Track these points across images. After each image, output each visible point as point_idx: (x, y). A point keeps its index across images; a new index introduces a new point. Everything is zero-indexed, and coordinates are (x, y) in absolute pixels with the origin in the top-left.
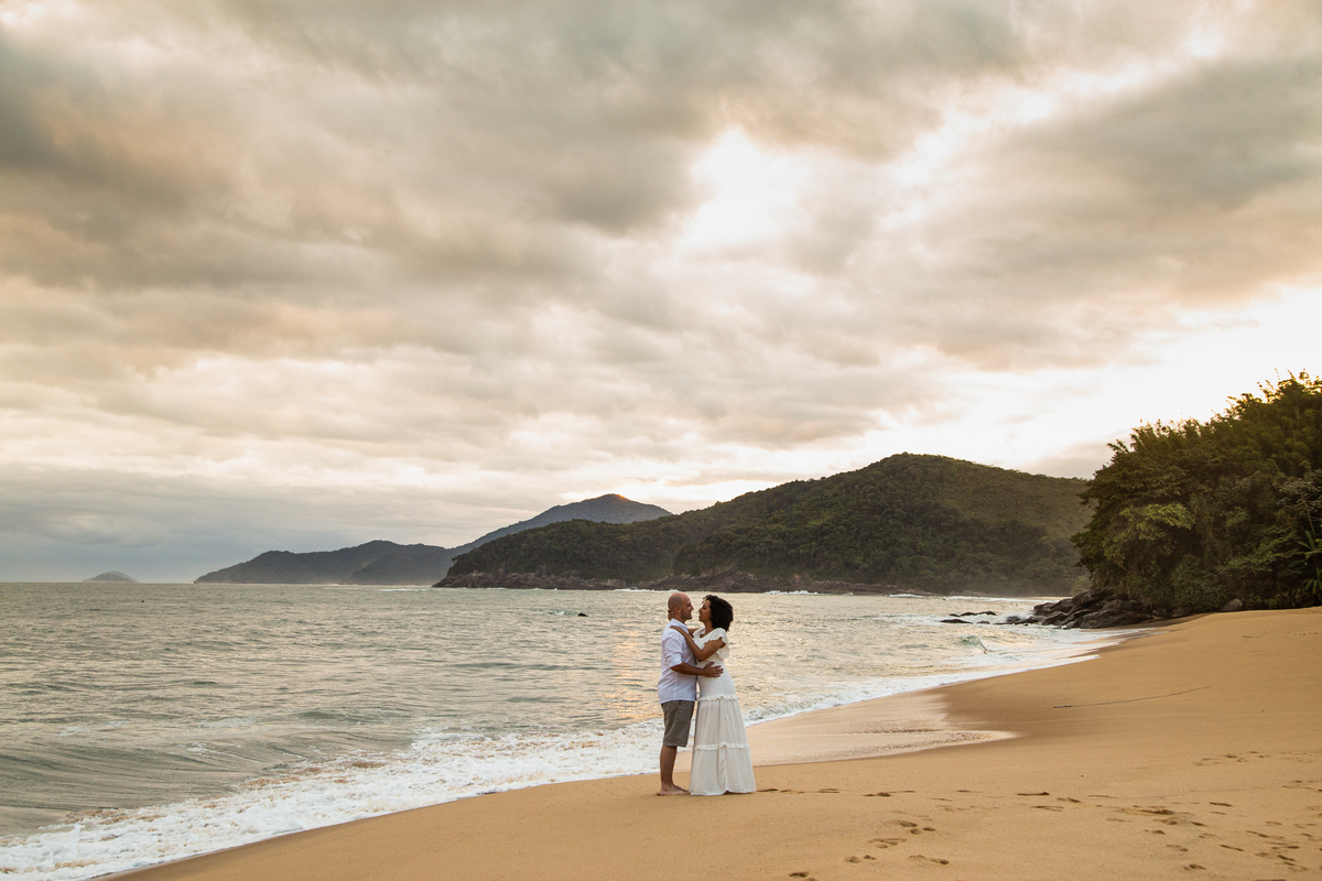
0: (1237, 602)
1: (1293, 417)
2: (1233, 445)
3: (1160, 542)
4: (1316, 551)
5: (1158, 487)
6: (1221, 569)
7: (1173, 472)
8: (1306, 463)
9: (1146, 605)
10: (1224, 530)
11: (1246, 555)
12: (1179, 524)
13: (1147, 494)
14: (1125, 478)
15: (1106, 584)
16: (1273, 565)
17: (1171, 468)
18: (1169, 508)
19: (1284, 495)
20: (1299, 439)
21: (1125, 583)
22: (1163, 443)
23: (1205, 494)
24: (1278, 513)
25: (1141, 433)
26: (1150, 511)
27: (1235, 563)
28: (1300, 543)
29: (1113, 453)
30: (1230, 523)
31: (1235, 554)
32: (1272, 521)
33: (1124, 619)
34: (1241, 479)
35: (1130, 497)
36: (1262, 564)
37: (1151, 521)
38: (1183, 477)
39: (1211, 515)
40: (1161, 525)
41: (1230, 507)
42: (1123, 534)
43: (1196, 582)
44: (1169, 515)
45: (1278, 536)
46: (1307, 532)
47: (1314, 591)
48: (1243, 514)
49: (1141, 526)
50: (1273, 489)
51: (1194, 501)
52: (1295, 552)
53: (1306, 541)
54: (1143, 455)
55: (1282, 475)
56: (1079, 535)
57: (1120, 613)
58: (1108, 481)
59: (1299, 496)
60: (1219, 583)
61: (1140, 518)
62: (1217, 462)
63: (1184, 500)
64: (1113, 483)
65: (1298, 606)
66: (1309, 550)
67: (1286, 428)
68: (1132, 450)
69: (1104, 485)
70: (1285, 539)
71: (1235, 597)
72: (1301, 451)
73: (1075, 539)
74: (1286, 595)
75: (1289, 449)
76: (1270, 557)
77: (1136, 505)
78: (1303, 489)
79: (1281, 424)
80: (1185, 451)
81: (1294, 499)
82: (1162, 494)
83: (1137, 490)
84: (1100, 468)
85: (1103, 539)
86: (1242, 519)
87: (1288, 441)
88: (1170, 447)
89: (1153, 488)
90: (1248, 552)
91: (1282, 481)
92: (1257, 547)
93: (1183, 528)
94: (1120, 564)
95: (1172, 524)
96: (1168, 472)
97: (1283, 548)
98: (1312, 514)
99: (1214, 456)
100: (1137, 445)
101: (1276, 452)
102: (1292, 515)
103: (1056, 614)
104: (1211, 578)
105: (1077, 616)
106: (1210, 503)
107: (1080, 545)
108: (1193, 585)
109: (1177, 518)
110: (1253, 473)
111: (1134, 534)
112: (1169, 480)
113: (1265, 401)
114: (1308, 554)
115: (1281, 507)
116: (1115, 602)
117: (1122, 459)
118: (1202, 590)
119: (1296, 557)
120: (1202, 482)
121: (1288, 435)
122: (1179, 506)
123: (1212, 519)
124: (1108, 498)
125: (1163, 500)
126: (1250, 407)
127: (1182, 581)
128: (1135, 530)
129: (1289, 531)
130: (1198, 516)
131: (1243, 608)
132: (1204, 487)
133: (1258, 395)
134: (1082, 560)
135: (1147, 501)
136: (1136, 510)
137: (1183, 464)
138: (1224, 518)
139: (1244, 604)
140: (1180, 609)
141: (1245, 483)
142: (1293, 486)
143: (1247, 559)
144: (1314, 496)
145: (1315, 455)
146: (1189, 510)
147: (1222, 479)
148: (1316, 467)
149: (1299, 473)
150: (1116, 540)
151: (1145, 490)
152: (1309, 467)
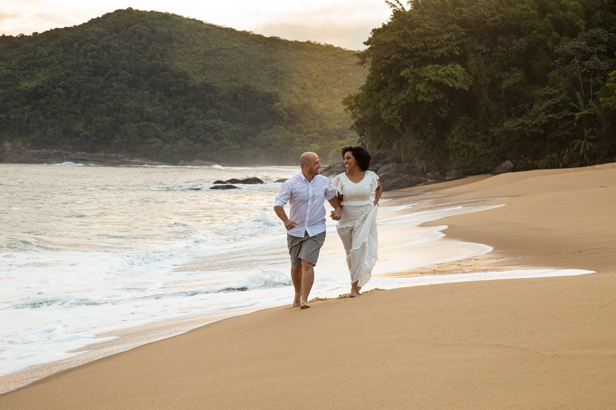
0: (508, 163)
3: (437, 103)
4: (585, 112)
5: (438, 47)
6: (496, 131)
7: (454, 31)
8: (581, 23)
9: (420, 168)
10: (500, 92)
11: (520, 117)
12: (458, 85)
13: (427, 54)
14: (405, 36)
15: (379, 148)
16: (544, 126)
17: (451, 27)
18: (449, 68)
19: (557, 56)
21: (399, 145)
23: (483, 54)
24: (552, 74)
26: (430, 72)
27: (509, 124)
28: (571, 103)
29: (391, 11)
30: (505, 84)
31: (509, 116)
33: (400, 182)
34: (517, 39)
35: (408, 57)
36: (536, 125)
37: (430, 81)
38: (462, 37)
39: (488, 76)
40: (439, 86)
41: (505, 68)
42: (402, 96)
43: (470, 144)
44: (448, 75)
45: (551, 97)
46: (578, 93)
47: (581, 151)
48: (518, 75)
49: (421, 87)
50: (548, 50)
51: (471, 62)
52: (566, 113)
53: (576, 102)
54: (420, 13)
55: (556, 35)
56: (350, 97)
57: (396, 176)
58: (388, 40)
59: (572, 57)
60: (492, 145)
61: (419, 79)
62: (495, 21)
63: (462, 60)
64: (394, 42)
65: (565, 166)
66: (578, 111)
68: (408, 8)
69: (385, 44)
70: (558, 100)
71: (505, 159)
72: (576, 11)
73: (345, 101)
74: (555, 155)
75: (565, 8)
76: (543, 118)
77: (416, 65)
78: (577, 49)
81: (569, 59)
82: (442, 54)
83: (417, 50)
85: (379, 101)
86: (517, 80)
89: (432, 48)
90: (521, 113)
91: (557, 42)
92: (531, 108)
93: (461, 89)
94: (397, 126)
95: (451, 85)
96: (448, 32)
97: (555, 109)
98: (584, 75)
99: (493, 15)
100: (415, 4)
101: (551, 11)
102: (565, 76)
104: (484, 140)
106: (488, 63)
107: (351, 108)
108: (468, 147)
109: (456, 79)
110: (529, 33)
111: (412, 95)
112: (449, 40)
114: (577, 115)
115: (554, 68)
116: (390, 165)
117: (399, 17)
118: (476, 152)
119: (566, 118)
120: (480, 42)
122: (459, 67)
123: (489, 80)
124: (388, 58)
125: (443, 61)
127: (457, 143)
128: (414, 90)
129: (561, 92)
130: (475, 77)
131: (514, 170)
132: (482, 47)
134: (356, 123)
135: (425, 61)
136: (416, 70)
137: (462, 23)
138: (500, 79)
139: (515, 166)
140: (453, 172)
141: (521, 43)
142: (568, 46)
143: (520, 120)
144: (587, 57)
145: (588, 15)
146: (467, 70)
147: (500, 38)
148: (588, 27)
149: (573, 33)
150: (394, 102)
151: (425, 49)
152: (583, 27)
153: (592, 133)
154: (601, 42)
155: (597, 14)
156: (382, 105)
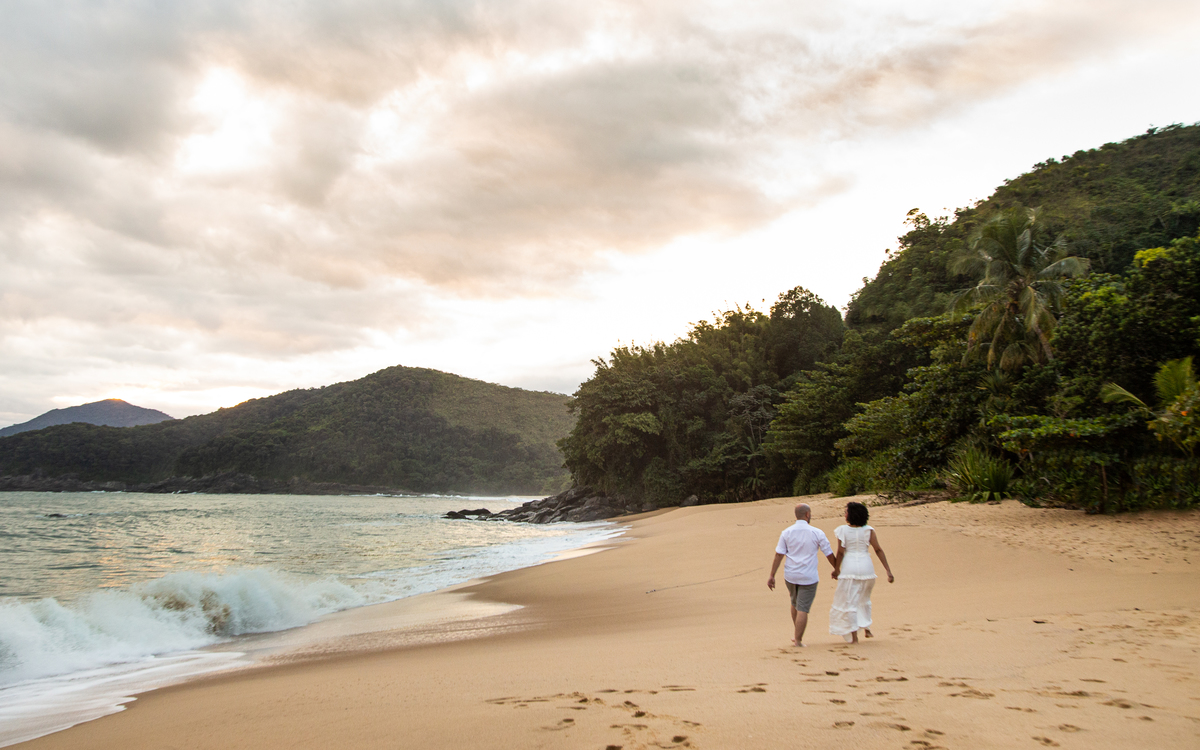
0: (694, 497)
1: (740, 342)
2: (693, 364)
3: (634, 446)
4: (755, 454)
5: (633, 399)
6: (683, 469)
7: (646, 385)
8: (748, 379)
9: (620, 501)
10: (685, 435)
11: (702, 458)
12: (650, 431)
13: (624, 404)
14: (606, 389)
15: (587, 483)
16: (723, 466)
17: (644, 382)
18: (643, 417)
19: (732, 407)
20: (743, 359)
21: (603, 482)
22: (637, 360)
23: (671, 405)
24: (728, 422)
25: (619, 352)
26: (627, 419)
27: (694, 464)
28: (744, 447)
29: (596, 369)
30: (690, 430)
31: (694, 456)
32: (722, 428)
33: (603, 513)
34: (698, 393)
35: (609, 407)
36: (715, 465)
37: (627, 428)
38: (653, 390)
39: (675, 423)
40: (635, 431)
41: (689, 417)
42: (604, 439)
43: (662, 480)
44: (642, 422)
45: (727, 441)
46: (749, 438)
47: (754, 487)
48: (700, 423)
49: (619, 432)
50: (724, 402)
51: (661, 412)
52: (740, 454)
53: (748, 445)
54: (620, 370)
55: (730, 389)
56: (564, 440)
57: (600, 508)
58: (592, 392)
59: (744, 408)
60: (680, 482)
61: (619, 425)
62: (680, 378)
63: (654, 409)
64: (596, 394)
65: (741, 501)
66: (749, 453)
67: (733, 351)
68: (610, 366)
69: (589, 396)
70: (733, 443)
71: (691, 494)
72: (745, 370)
73: (560, 444)
74: (732, 491)
75: (735, 367)
76: (721, 459)
77: (615, 413)
78: (747, 402)
79: (730, 347)
80: (655, 368)
81: (741, 409)
82: (637, 405)
83: (616, 401)
84: (586, 381)
85: (586, 444)
86: (699, 427)
87: (735, 361)
88: (643, 364)
89: (628, 400)
90: (704, 455)
91: (730, 396)
92: (711, 450)
93: (653, 434)
94: (600, 465)
95: (644, 430)
96: (642, 386)
97: (731, 451)
98: (754, 423)
99: (679, 373)
100: (615, 362)
101: (725, 370)
102: (738, 424)
103: (545, 510)
104: (673, 477)
105: (562, 512)
106: (675, 412)
107: (565, 449)
108: (660, 483)
109: (648, 425)
110: (708, 387)
111: (613, 438)
112: (642, 393)
113: (716, 327)
114: (749, 457)
115: (729, 417)
116: (594, 499)
117: (603, 373)
118: (666, 488)
119: (741, 459)
120: (669, 394)
121: (735, 356)
122: (651, 415)
123: (676, 427)
124: (592, 407)
125: (637, 410)
126: (704, 332)
127: (651, 480)
128: (613, 434)
129: (735, 437)
130: (665, 424)
131: (699, 503)
132: (670, 399)
133: (711, 322)
134: (567, 462)
135: (624, 410)
136: (615, 418)
137: (653, 379)
138: (686, 426)
139: (700, 500)
140: (648, 504)
141: (702, 396)
142: (739, 399)
143: (703, 460)
144: (755, 408)
145: (755, 373)
146: (659, 418)
147: (685, 392)
148: (756, 383)
149: (743, 388)
150: (597, 444)
151: (622, 400)
152: (750, 383)
153: (761, 472)
154: (766, 396)
155: (763, 373)
156: (587, 447)
